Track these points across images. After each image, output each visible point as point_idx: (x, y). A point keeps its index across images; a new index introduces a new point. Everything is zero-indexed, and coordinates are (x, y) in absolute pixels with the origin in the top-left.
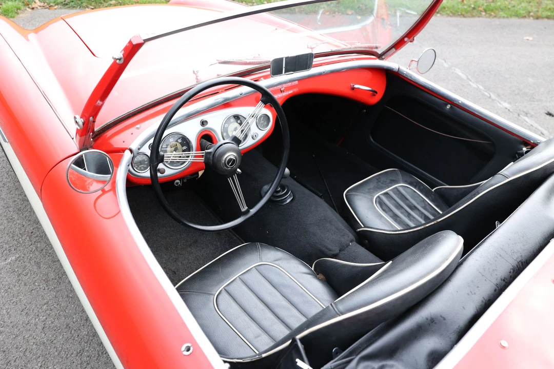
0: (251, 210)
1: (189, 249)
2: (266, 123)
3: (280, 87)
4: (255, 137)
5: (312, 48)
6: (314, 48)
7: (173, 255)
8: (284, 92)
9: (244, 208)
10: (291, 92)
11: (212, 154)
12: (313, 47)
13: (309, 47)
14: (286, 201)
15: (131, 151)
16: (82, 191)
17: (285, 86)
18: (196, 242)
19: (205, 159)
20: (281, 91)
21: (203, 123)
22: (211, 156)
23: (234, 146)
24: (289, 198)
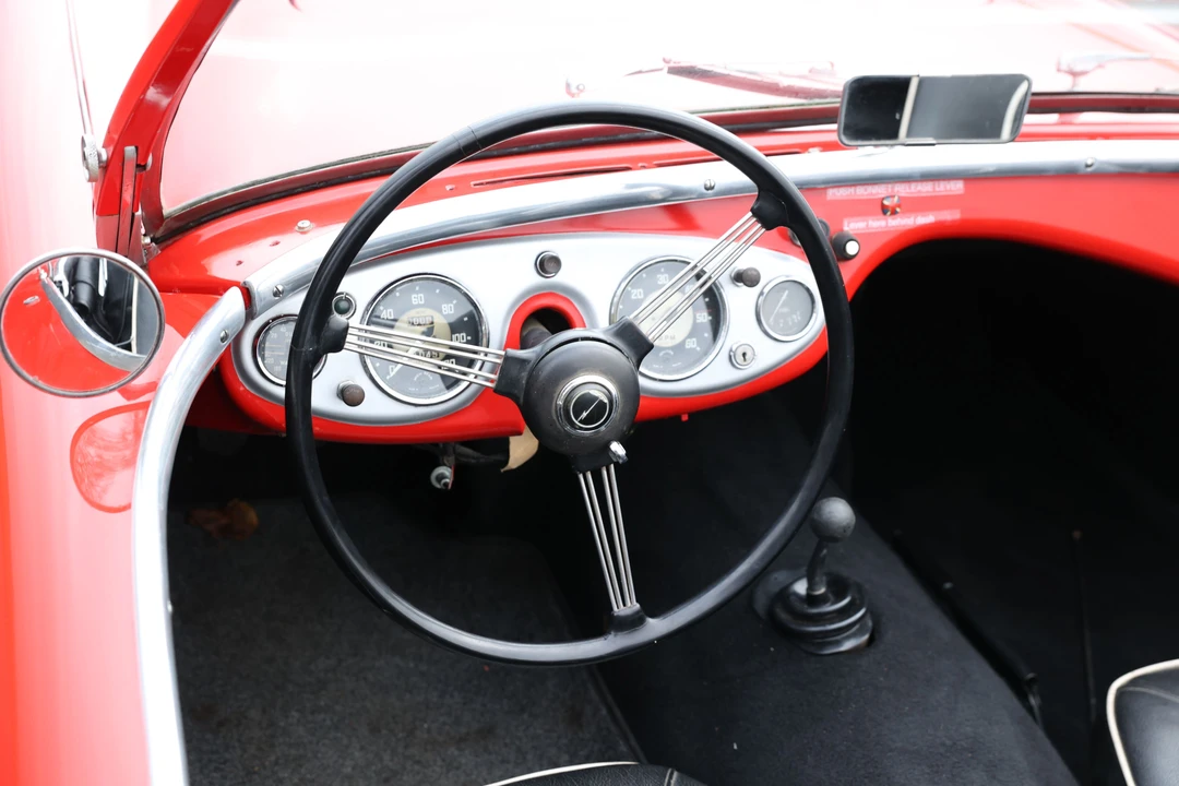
0: (650, 621)
1: (453, 751)
2: (797, 317)
3: (879, 191)
4: (740, 358)
5: (1074, 74)
6: (1083, 73)
7: (386, 757)
8: (894, 213)
9: (625, 604)
10: (925, 219)
11: (529, 367)
12: (1078, 68)
13: (1064, 67)
14: (838, 643)
15: (247, 294)
16: (41, 383)
17: (902, 190)
18: (487, 732)
19: (500, 378)
20: (884, 210)
21: (547, 265)
22: (525, 375)
23: (618, 357)
24: (854, 635)
